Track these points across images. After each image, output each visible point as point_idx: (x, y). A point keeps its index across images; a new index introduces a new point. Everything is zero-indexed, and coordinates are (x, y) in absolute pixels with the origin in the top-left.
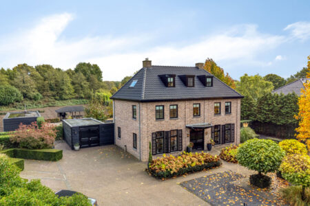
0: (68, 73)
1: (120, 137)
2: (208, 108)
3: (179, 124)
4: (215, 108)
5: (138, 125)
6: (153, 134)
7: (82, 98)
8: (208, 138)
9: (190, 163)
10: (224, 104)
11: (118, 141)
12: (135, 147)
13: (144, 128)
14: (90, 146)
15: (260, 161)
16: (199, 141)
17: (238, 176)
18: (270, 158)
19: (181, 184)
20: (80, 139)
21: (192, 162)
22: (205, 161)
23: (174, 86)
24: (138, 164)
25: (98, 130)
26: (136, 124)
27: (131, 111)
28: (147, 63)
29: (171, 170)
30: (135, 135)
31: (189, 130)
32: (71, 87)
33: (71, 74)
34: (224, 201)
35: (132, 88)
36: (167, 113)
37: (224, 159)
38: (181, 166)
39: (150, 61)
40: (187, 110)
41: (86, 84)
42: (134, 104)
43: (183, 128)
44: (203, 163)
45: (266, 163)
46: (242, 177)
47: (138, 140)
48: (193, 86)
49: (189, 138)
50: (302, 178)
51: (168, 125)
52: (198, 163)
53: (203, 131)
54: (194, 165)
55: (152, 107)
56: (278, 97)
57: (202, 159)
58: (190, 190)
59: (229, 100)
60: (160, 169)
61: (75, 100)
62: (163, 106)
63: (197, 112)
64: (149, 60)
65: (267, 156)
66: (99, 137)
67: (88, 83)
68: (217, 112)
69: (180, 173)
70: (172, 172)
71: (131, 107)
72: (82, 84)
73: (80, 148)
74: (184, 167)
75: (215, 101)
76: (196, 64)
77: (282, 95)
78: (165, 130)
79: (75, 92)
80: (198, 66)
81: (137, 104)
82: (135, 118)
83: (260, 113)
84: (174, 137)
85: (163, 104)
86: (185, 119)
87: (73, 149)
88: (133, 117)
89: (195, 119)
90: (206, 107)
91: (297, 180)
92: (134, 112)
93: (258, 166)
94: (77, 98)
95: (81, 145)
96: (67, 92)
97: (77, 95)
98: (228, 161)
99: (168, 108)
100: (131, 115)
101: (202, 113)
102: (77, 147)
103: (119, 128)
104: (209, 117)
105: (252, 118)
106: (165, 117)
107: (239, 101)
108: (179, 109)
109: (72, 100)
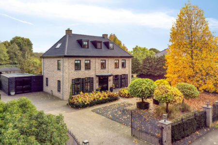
0: (5, 45)
1: (47, 85)
2: (110, 63)
3: (91, 73)
4: (115, 63)
5: (62, 74)
6: (72, 80)
7: (15, 64)
8: (111, 84)
9: (98, 97)
10: (121, 61)
11: (45, 88)
12: (59, 90)
13: (66, 76)
14: (23, 93)
15: (142, 91)
16: (105, 85)
17: (129, 105)
18: (148, 89)
19: (92, 111)
20: (15, 87)
21: (100, 97)
22: (109, 96)
23: (88, 48)
24: (61, 101)
25: (30, 81)
26: (60, 73)
27: (57, 64)
28: (69, 31)
29: (85, 102)
30: (59, 82)
31: (98, 78)
32: (7, 55)
33: (7, 45)
34: (120, 117)
35: (58, 48)
36: (83, 65)
37: (120, 96)
38: (92, 99)
39: (71, 31)
40: (97, 64)
41: (19, 53)
42: (59, 59)
43: (94, 76)
44: (107, 98)
45: (146, 92)
46: (132, 105)
47: (61, 85)
48: (101, 48)
49: (98, 83)
50: (166, 97)
51: (83, 74)
52: (103, 98)
53: (108, 79)
54: (101, 99)
55: (72, 61)
56: (155, 58)
57: (106, 95)
58: (97, 113)
59: (124, 59)
60: (78, 101)
61: (9, 65)
62: (80, 61)
63: (103, 66)
64: (70, 29)
65: (146, 88)
66: (31, 86)
67: (21, 52)
68: (117, 66)
69: (91, 104)
70: (86, 104)
71: (57, 62)
72: (16, 53)
73: (16, 94)
74: (94, 100)
75: (115, 59)
76: (103, 35)
77: (157, 57)
78: (81, 78)
79: (10, 59)
80: (105, 36)
81: (61, 59)
82: (60, 69)
83: (144, 68)
84: (88, 82)
85: (80, 59)
86: (95, 70)
87: (9, 94)
88: (58, 69)
89: (102, 71)
90: (110, 62)
91: (163, 99)
92: (59, 65)
93: (141, 94)
94: (11, 64)
95: (16, 92)
96: (3, 59)
97: (11, 61)
98: (124, 97)
99: (83, 62)
100: (57, 67)
101: (107, 66)
102: (13, 93)
103: (47, 79)
104: (111, 69)
105: (139, 72)
106: (81, 68)
107: (131, 60)
108: (91, 63)
109: (7, 65)
